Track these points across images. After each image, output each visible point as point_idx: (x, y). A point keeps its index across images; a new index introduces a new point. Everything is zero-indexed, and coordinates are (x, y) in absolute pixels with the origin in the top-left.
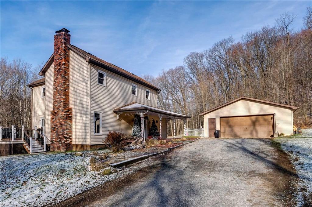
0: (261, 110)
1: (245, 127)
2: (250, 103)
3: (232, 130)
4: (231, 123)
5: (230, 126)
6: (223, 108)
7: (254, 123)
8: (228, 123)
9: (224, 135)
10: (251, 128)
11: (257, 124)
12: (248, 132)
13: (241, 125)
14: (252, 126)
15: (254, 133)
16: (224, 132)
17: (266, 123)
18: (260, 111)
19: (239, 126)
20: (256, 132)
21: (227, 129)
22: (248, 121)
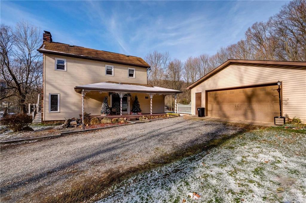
0: (260, 76)
1: (236, 103)
2: (243, 68)
3: (221, 109)
4: (220, 99)
5: (218, 103)
6: (210, 79)
7: (249, 99)
8: (216, 98)
9: (211, 114)
10: (245, 106)
11: (254, 99)
12: (241, 112)
13: (231, 102)
14: (246, 103)
15: (249, 114)
16: (212, 110)
17: (269, 98)
18: (258, 79)
19: (229, 103)
20: (253, 112)
21: (215, 106)
22: (240, 95)
